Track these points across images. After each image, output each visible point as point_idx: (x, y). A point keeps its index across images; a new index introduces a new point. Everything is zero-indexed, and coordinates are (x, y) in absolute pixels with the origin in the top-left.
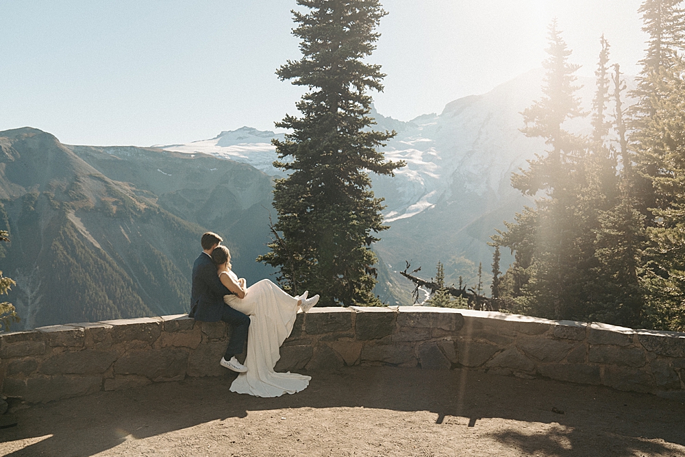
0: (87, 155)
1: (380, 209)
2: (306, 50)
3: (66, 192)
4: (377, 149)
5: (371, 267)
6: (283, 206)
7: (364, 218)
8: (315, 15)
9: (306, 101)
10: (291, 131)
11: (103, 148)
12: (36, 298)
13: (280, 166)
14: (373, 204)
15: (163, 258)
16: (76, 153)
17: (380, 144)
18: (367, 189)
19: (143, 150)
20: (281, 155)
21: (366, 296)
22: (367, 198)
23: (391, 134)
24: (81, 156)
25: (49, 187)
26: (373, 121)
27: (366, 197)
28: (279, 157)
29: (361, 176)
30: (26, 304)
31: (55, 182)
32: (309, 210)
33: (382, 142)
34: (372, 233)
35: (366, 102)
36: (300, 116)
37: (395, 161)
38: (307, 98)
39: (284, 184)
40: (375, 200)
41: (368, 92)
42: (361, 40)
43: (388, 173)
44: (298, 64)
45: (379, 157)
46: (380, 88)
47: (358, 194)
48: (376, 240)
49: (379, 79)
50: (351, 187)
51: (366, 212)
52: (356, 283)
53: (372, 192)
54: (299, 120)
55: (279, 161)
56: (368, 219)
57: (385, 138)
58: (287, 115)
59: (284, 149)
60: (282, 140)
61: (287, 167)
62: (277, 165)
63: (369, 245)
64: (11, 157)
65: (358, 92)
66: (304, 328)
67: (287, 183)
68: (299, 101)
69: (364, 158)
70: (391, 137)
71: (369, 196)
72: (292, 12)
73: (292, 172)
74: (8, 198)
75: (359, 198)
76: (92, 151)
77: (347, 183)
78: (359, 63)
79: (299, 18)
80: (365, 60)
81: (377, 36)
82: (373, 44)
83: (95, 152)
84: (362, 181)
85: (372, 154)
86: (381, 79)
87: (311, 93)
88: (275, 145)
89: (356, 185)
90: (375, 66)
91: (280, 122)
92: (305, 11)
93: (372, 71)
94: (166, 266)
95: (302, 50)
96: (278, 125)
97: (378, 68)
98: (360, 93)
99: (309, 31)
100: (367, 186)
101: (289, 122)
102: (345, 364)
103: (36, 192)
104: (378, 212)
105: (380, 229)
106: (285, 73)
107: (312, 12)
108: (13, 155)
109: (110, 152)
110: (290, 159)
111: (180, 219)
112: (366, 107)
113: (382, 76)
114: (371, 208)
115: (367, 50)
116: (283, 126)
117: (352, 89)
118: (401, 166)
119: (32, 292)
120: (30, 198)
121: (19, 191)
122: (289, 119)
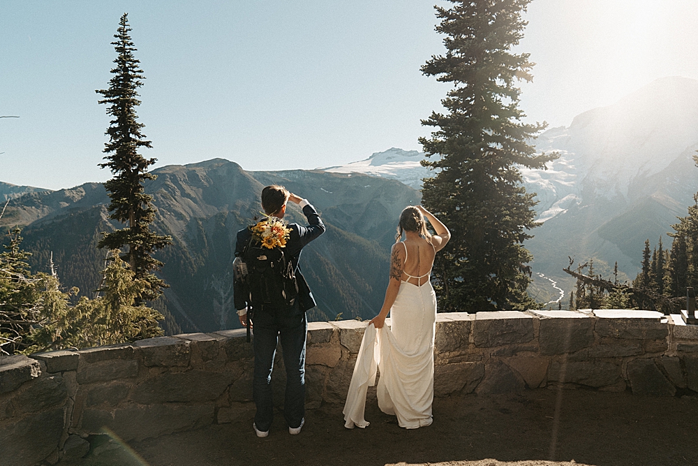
0: (264, 179)
1: (533, 205)
2: (450, 45)
3: (249, 210)
4: (528, 142)
5: (525, 264)
6: (433, 204)
7: (517, 214)
8: (459, 9)
9: (451, 98)
10: (438, 129)
11: (277, 172)
12: (228, 298)
13: (427, 165)
14: (525, 199)
15: (327, 263)
16: (255, 178)
17: (531, 136)
18: (518, 184)
19: (307, 172)
20: (429, 153)
21: (519, 295)
22: (518, 194)
23: (542, 126)
24: (259, 180)
25: (236, 207)
26: (521, 114)
27: (517, 192)
28: (427, 156)
29: (511, 171)
30: (221, 303)
31: (240, 202)
32: (458, 209)
33: (532, 134)
34: (525, 231)
35: (514, 94)
36: (446, 112)
37: (548, 152)
38: (453, 94)
39: (431, 183)
40: (527, 195)
41: (516, 83)
42: (507, 31)
43: (541, 166)
44: (443, 59)
45: (531, 150)
46: (529, 78)
47: (510, 190)
48: (529, 237)
49: (528, 68)
50: (500, 183)
51: (518, 208)
52: (509, 282)
53: (523, 188)
54: (445, 117)
55: (427, 159)
56: (520, 215)
57: (535, 130)
58: (434, 113)
59: (431, 147)
60: (429, 138)
61: (435, 165)
62: (424, 164)
63: (521, 242)
64: (206, 183)
65: (505, 85)
66: (471, 340)
67: (435, 181)
68: (445, 98)
69: (514, 151)
70: (543, 128)
71: (520, 193)
72: (435, 7)
73: (439, 170)
74: (205, 217)
75: (510, 194)
76: (268, 175)
77: (496, 179)
78: (507, 54)
79: (442, 13)
80: (513, 50)
81: (525, 24)
82: (520, 32)
83: (270, 176)
84: (514, 176)
85: (521, 147)
86: (530, 69)
87: (457, 89)
88: (422, 143)
89: (506, 181)
90: (523, 54)
91: (427, 119)
92: (449, 6)
93: (522, 60)
94: (330, 270)
95: (446, 45)
96: (424, 123)
97: (526, 56)
98: (508, 85)
99: (453, 25)
100: (518, 182)
101: (436, 120)
102: (527, 386)
103: (226, 211)
104: (530, 208)
105: (532, 226)
106: (431, 69)
107: (455, 7)
108: (207, 181)
109: (282, 176)
110: (437, 158)
111: (340, 230)
112: (514, 98)
113: (531, 65)
114: (523, 204)
115: (514, 40)
116: (429, 123)
117: (499, 82)
118: (554, 159)
119: (225, 293)
120: (221, 216)
121: (213, 211)
122: (435, 116)
